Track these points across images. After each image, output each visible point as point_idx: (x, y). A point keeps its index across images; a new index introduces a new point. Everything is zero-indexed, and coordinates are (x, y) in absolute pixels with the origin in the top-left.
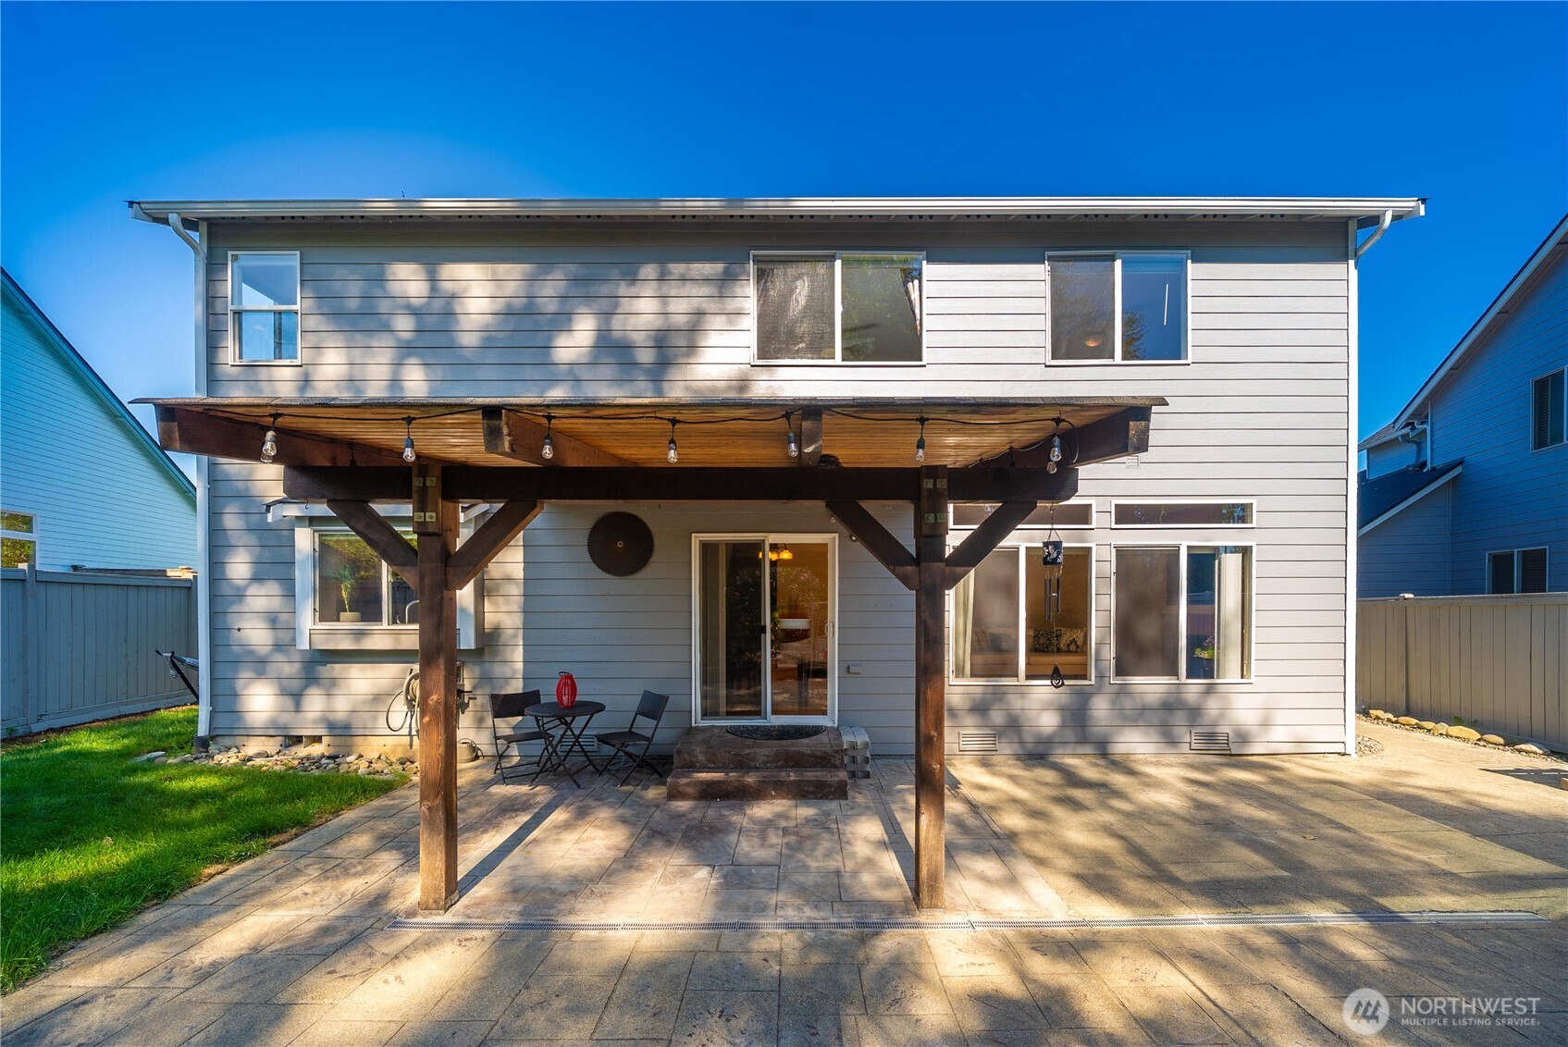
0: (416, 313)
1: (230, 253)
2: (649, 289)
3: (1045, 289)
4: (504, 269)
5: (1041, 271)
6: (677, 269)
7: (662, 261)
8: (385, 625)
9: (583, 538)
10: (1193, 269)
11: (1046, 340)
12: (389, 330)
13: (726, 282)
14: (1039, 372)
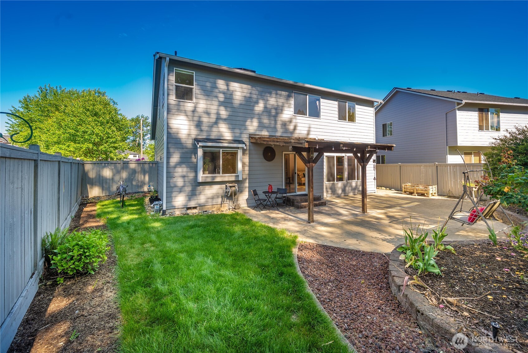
0: (224, 93)
1: (174, 68)
2: (274, 96)
3: (337, 106)
4: (245, 86)
5: (336, 103)
6: (279, 92)
7: (276, 90)
8: (221, 175)
9: (261, 152)
10: (357, 106)
11: (337, 116)
12: (217, 97)
13: (289, 97)
14: (337, 122)
